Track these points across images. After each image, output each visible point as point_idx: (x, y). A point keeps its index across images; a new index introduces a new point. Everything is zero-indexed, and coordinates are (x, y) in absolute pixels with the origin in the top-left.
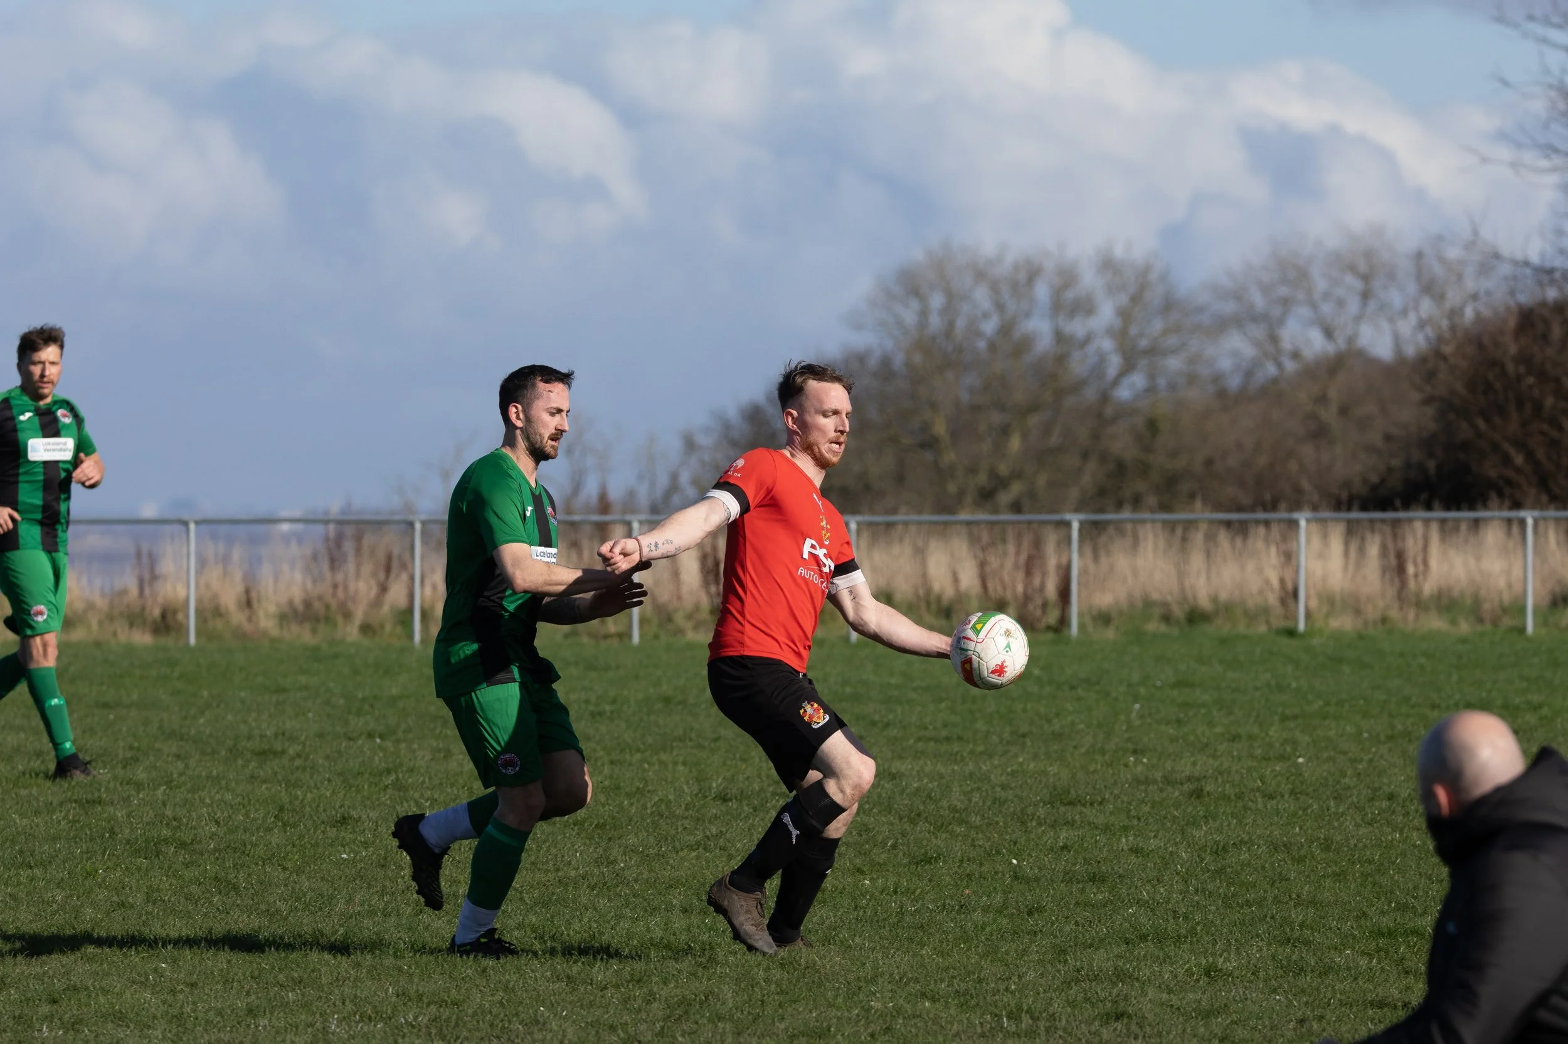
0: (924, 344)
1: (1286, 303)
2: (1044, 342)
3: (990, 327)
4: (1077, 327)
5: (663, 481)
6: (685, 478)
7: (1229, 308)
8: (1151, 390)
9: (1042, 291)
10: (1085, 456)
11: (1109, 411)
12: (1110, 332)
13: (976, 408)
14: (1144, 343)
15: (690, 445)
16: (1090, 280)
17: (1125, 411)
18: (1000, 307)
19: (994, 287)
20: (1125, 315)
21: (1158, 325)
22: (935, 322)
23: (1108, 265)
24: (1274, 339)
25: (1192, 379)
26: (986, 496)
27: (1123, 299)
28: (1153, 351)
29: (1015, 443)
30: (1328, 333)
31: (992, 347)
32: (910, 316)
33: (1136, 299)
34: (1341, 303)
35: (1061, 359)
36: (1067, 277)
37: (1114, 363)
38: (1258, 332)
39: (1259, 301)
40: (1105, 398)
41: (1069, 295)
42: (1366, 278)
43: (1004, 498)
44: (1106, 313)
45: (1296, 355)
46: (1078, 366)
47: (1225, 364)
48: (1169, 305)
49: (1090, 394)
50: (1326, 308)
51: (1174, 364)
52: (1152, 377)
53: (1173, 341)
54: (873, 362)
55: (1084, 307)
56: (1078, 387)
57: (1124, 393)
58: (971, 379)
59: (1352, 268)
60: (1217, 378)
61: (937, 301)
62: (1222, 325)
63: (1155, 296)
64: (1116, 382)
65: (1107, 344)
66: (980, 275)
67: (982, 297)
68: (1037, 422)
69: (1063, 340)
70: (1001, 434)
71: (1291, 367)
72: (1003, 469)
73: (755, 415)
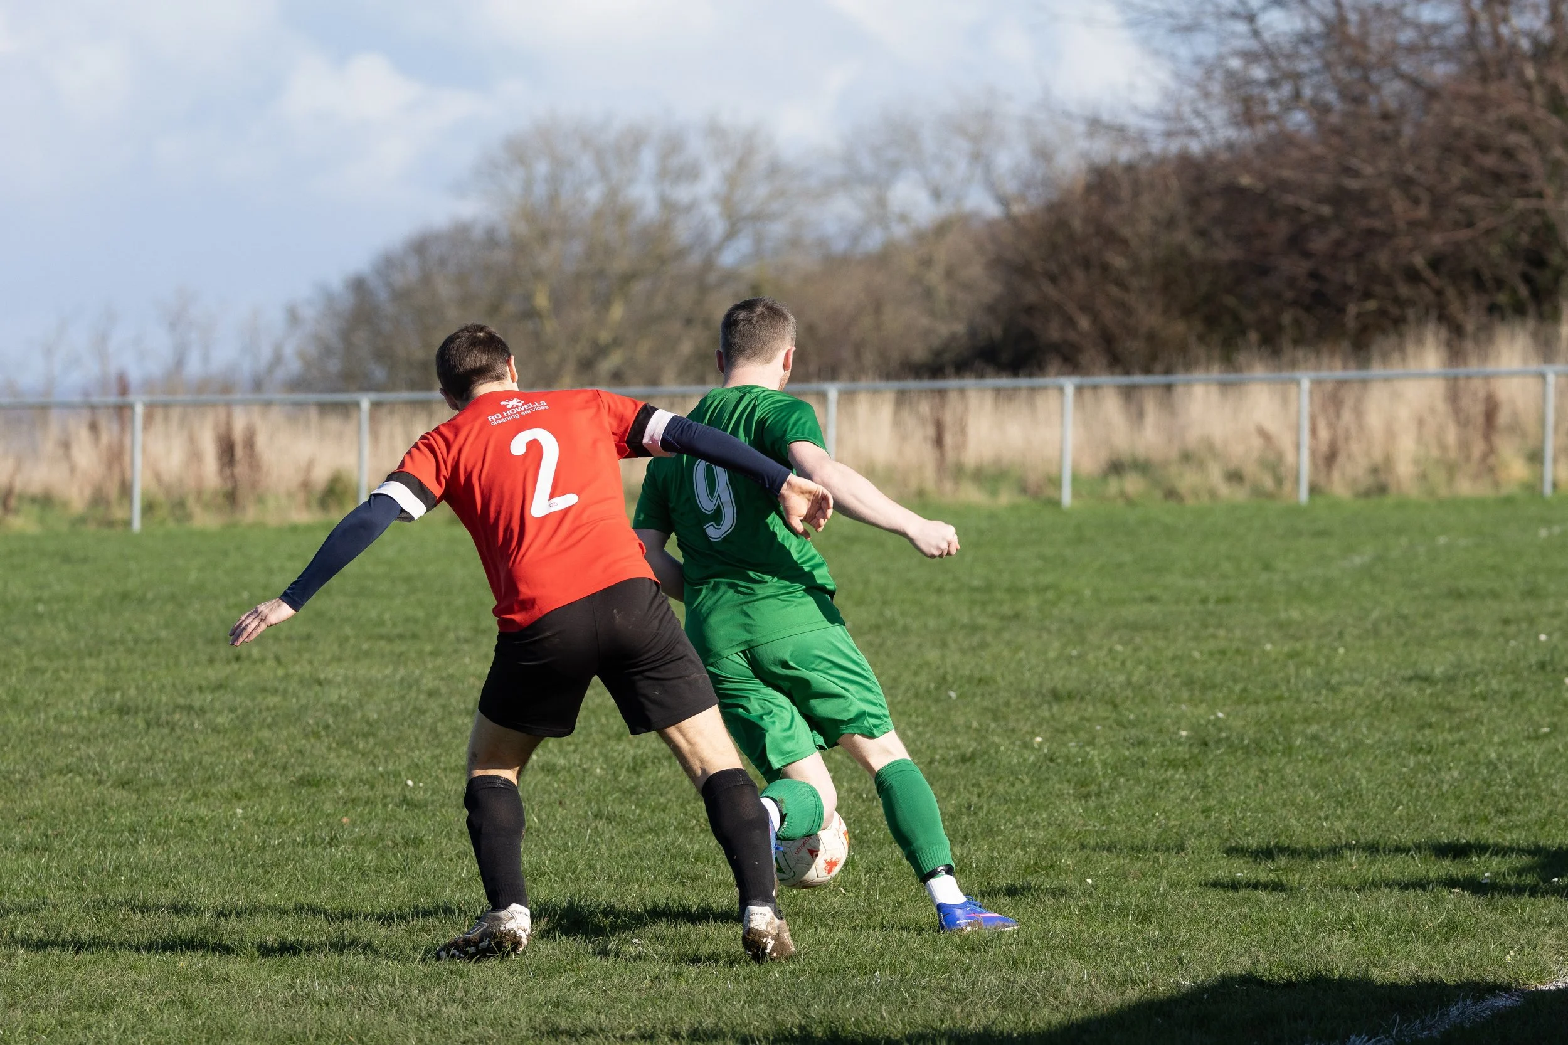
0: (529, 215)
1: (895, 167)
2: (650, 209)
3: (594, 195)
4: (682, 194)
5: (266, 354)
6: (289, 350)
7: (836, 170)
8: (758, 253)
9: (648, 159)
10: (689, 322)
11: (712, 278)
12: (715, 197)
13: (579, 277)
14: (748, 208)
15: (293, 317)
16: (697, 147)
17: (730, 277)
18: (604, 174)
19: (599, 156)
20: (731, 180)
21: (762, 191)
22: (540, 191)
23: (714, 131)
24: (881, 202)
27: (728, 164)
28: (758, 217)
29: (617, 312)
30: (937, 194)
31: (598, 215)
32: (514, 185)
33: (742, 164)
34: (949, 165)
35: (666, 226)
36: (673, 145)
37: (718, 229)
38: (866, 194)
39: (867, 164)
40: (708, 264)
41: (675, 162)
42: (975, 139)
44: (711, 180)
45: (903, 218)
46: (682, 232)
47: (831, 228)
48: (775, 169)
49: (694, 260)
50: (936, 171)
51: (778, 229)
52: (758, 240)
53: (776, 206)
54: (478, 233)
55: (691, 173)
56: (681, 253)
57: (728, 258)
58: (577, 247)
59: (961, 130)
60: (822, 242)
61: (542, 168)
62: (829, 188)
63: (760, 162)
64: (720, 248)
65: (712, 210)
66: (586, 143)
67: (586, 163)
68: (639, 288)
69: (667, 205)
70: (604, 303)
71: (899, 231)
72: (604, 337)
73: (359, 285)
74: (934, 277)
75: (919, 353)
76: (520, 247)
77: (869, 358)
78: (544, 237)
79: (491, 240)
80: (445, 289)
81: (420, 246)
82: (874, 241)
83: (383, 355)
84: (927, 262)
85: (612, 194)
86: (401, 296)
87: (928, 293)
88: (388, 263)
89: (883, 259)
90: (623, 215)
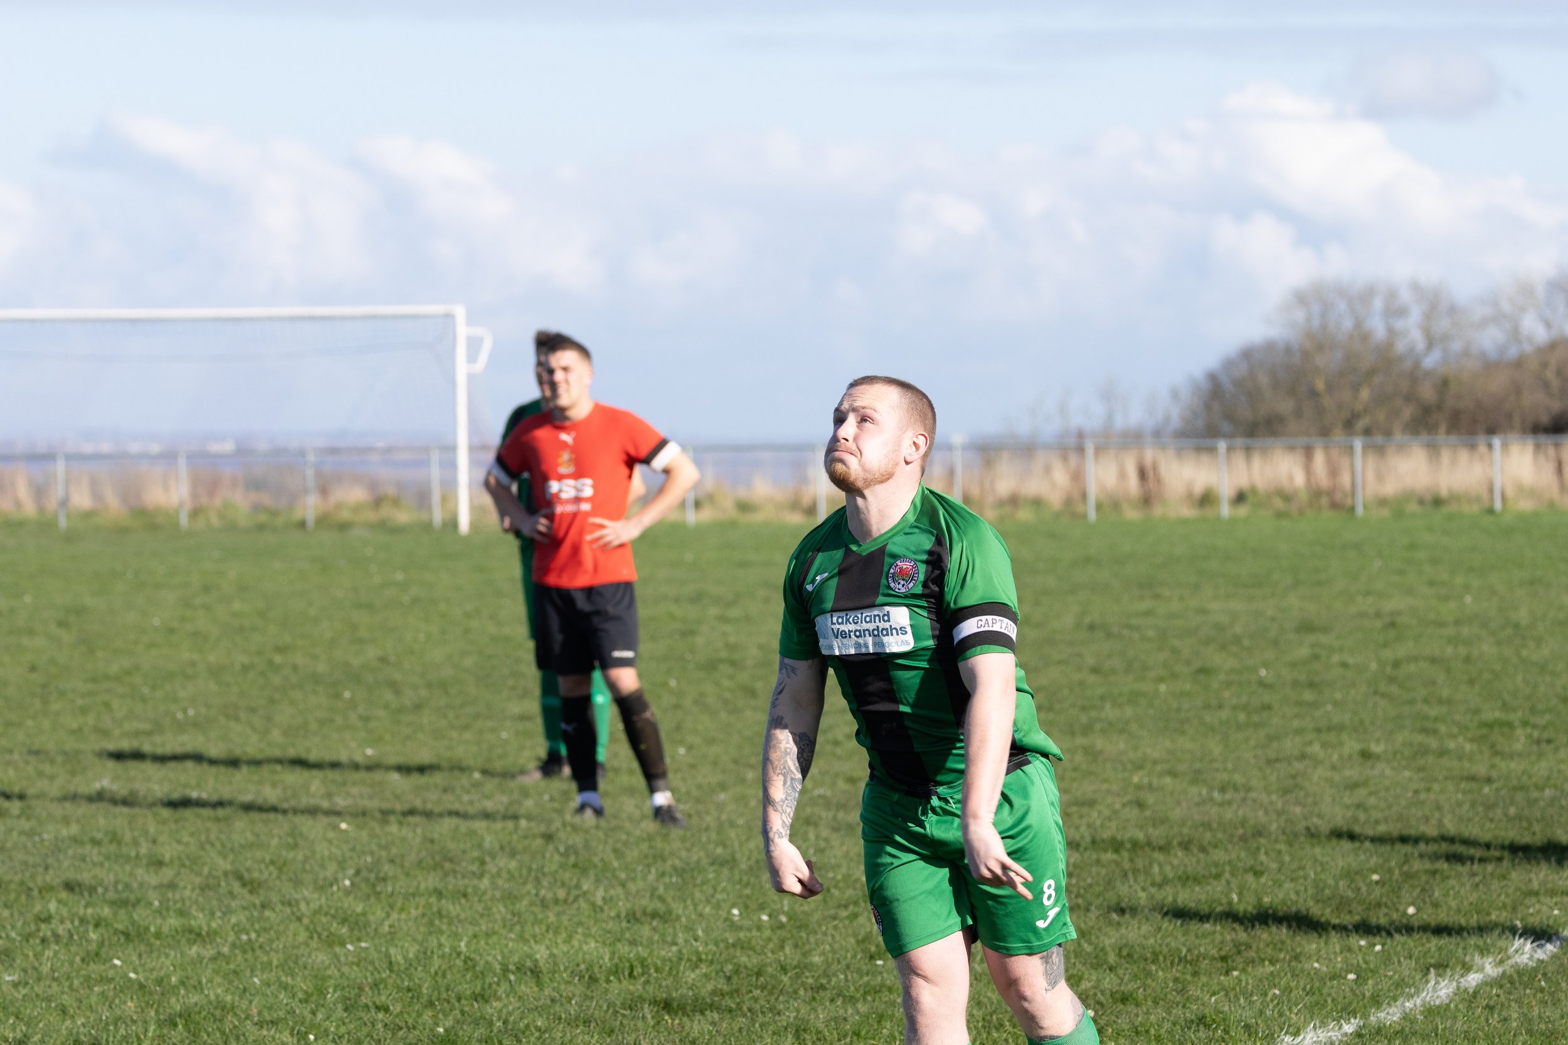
0: (1310, 335)
1: (1523, 308)
2: (1381, 334)
3: (1348, 324)
4: (1399, 324)
7: (1489, 312)
8: (1445, 359)
9: (1378, 304)
10: (1406, 400)
11: (1419, 374)
12: (1419, 327)
13: (1341, 372)
14: (1439, 333)
16: (1406, 296)
17: (1428, 374)
18: (1353, 311)
19: (1350, 301)
20: (1428, 316)
21: (1446, 323)
22: (1316, 321)
23: (1415, 287)
24: (1516, 330)
25: (1466, 353)
26: (1349, 425)
27: (1425, 307)
28: (1445, 338)
29: (1365, 394)
30: (1548, 325)
31: (1351, 336)
32: (1300, 317)
33: (1433, 306)
34: (1554, 308)
35: (1390, 343)
36: (1392, 295)
37: (1421, 345)
38: (1507, 325)
39: (1506, 307)
40: (1417, 365)
41: (1394, 305)
43: (1361, 424)
44: (1415, 317)
45: (1530, 339)
46: (1400, 347)
47: (1487, 345)
48: (1453, 310)
49: (1408, 363)
50: (1547, 312)
51: (1456, 346)
52: (1445, 352)
53: (1454, 332)
54: (1280, 346)
55: (1402, 312)
56: (1400, 359)
57: (1428, 362)
58: (1339, 355)
59: (1560, 288)
60: (1482, 353)
61: (1316, 308)
62: (1484, 322)
63: (1443, 306)
64: (1423, 356)
65: (1417, 334)
66: (1341, 293)
67: (1342, 306)
68: (1377, 380)
69: (1391, 332)
70: (1356, 388)
71: (1528, 348)
72: (1359, 407)
73: (1212, 377)
74: (1550, 374)
75: (1545, 419)
76: (1306, 355)
77: (1517, 420)
78: (1320, 347)
79: (1288, 350)
80: (1264, 380)
81: (1247, 354)
82: (1513, 352)
83: (1229, 416)
84: (1544, 365)
85: (1358, 324)
86: (1238, 383)
87: (1546, 385)
88: (1228, 364)
89: (1519, 364)
90: (1365, 337)
